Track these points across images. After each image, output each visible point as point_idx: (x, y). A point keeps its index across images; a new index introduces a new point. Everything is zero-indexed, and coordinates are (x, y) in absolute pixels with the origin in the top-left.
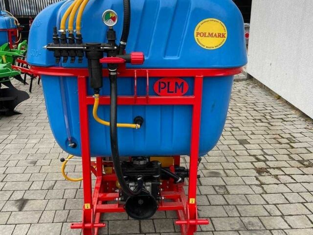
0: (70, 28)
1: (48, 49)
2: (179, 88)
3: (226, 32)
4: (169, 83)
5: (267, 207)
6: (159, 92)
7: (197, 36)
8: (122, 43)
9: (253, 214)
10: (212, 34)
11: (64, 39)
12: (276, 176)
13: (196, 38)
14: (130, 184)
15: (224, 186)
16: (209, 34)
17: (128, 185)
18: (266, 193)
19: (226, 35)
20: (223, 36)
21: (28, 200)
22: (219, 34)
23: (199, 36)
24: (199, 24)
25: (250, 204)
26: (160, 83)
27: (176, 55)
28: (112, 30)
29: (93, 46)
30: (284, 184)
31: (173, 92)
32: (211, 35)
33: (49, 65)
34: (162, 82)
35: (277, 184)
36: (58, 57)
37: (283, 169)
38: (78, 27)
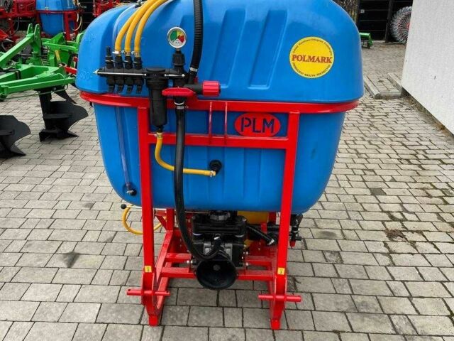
0: (127, 48)
1: (99, 74)
2: (268, 127)
3: (333, 56)
4: (254, 119)
5: (392, 284)
6: (242, 131)
7: (293, 60)
8: (192, 69)
9: (370, 293)
10: (314, 57)
11: (119, 62)
12: (413, 243)
13: (291, 62)
14: (205, 244)
15: (338, 252)
16: (310, 57)
17: (203, 245)
18: (394, 265)
19: (332, 60)
20: (329, 61)
21: (79, 254)
22: (322, 58)
23: (295, 59)
24: (297, 44)
25: (369, 279)
26: (243, 119)
27: (265, 84)
28: (180, 52)
29: (155, 72)
30: (423, 254)
31: (260, 132)
32: (312, 59)
33: (102, 91)
34: (246, 119)
35: (413, 254)
36: (111, 85)
37: (425, 233)
38: (136, 49)
